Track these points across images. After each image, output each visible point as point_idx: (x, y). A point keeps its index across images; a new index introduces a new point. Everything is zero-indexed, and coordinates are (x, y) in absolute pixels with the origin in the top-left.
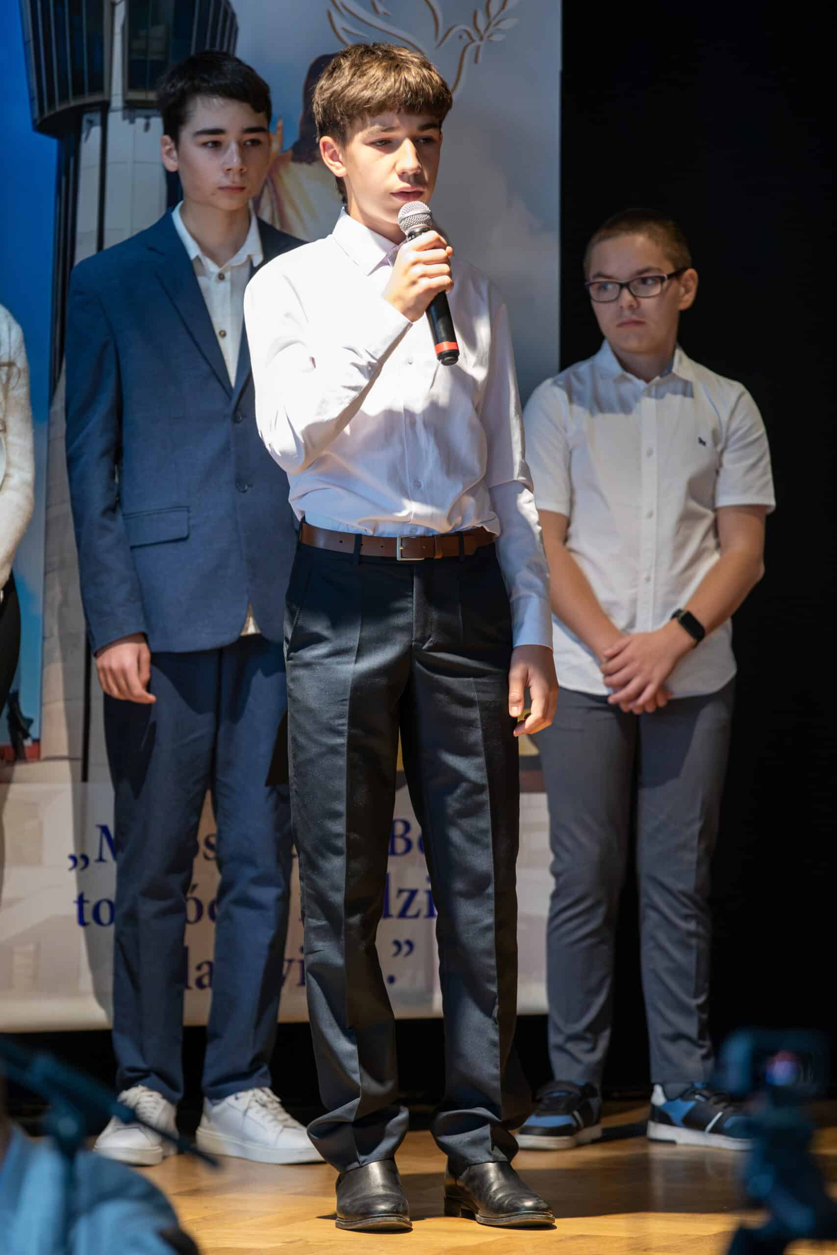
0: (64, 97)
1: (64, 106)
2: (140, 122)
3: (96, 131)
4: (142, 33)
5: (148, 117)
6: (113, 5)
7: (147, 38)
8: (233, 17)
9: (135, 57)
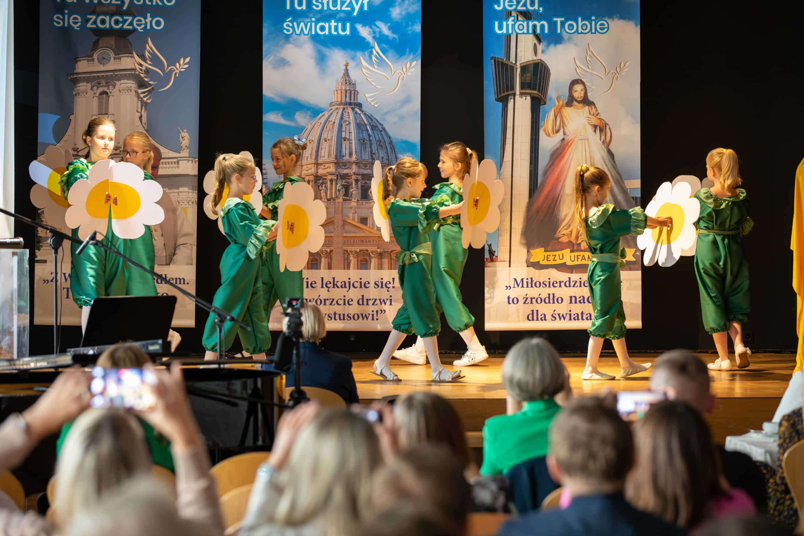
0: (504, 92)
1: (504, 95)
2: (524, 98)
3: (512, 100)
4: (524, 75)
5: (526, 96)
6: (517, 68)
7: (526, 77)
8: (549, 70)
9: (523, 81)
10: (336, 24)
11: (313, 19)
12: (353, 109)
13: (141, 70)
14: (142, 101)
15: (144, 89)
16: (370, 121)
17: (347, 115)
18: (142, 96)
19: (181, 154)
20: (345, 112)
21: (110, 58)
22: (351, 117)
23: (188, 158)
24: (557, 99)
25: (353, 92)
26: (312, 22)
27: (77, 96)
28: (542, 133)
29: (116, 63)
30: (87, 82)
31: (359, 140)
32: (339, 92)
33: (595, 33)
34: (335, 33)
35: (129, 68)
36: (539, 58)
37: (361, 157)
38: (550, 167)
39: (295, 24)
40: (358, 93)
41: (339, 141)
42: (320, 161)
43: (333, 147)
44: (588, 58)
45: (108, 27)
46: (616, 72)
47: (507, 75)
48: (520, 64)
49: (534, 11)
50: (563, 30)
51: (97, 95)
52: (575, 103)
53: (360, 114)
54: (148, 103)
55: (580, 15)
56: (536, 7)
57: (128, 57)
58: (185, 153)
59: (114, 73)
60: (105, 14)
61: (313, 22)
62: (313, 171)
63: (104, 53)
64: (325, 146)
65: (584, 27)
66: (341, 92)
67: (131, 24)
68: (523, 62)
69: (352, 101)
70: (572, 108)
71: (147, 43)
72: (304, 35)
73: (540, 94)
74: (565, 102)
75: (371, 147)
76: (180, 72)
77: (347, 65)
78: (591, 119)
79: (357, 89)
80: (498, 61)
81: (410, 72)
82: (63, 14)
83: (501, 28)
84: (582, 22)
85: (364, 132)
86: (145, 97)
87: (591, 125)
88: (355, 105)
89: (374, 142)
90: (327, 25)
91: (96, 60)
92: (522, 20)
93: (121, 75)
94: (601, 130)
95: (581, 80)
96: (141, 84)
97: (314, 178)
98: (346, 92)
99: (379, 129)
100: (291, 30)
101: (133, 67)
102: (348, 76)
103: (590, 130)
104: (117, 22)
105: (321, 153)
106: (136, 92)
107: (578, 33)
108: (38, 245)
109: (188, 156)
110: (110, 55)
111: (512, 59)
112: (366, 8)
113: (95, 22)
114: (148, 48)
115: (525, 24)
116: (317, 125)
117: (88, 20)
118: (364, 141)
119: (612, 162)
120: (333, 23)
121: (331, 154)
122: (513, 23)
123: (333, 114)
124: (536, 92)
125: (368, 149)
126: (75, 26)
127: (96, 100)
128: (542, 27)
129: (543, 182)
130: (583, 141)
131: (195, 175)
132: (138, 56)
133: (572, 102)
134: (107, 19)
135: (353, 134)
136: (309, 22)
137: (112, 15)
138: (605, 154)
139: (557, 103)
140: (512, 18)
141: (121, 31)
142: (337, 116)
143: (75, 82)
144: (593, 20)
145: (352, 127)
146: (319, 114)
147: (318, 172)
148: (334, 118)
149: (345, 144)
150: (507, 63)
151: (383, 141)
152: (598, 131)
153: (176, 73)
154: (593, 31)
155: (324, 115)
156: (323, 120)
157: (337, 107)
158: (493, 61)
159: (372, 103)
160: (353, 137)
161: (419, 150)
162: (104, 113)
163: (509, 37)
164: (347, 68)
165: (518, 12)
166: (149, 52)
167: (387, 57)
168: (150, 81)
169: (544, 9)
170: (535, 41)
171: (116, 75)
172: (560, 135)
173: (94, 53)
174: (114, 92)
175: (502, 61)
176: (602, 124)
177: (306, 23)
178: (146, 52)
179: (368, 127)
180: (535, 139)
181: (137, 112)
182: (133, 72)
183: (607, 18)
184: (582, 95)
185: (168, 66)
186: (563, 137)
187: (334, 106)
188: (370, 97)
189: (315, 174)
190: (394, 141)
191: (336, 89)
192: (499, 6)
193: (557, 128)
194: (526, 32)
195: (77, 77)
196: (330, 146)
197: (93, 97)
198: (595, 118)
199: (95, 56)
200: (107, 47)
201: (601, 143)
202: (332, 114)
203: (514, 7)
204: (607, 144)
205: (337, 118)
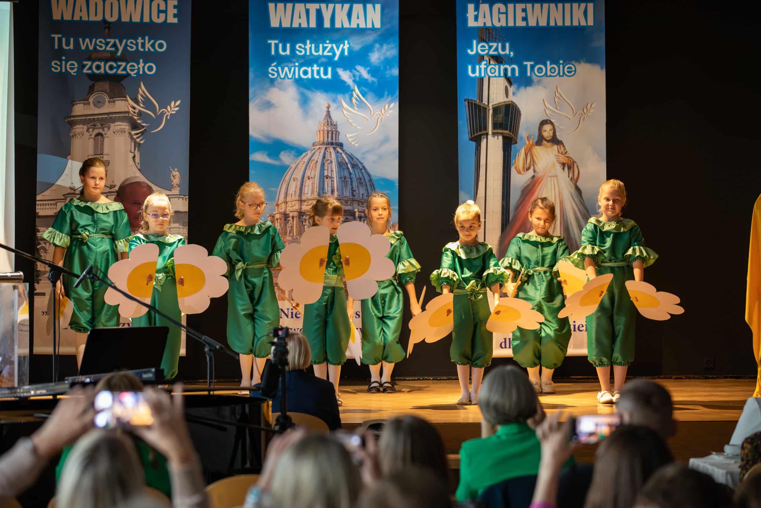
0: (477, 132)
1: (477, 134)
2: (496, 137)
3: (485, 140)
4: (497, 116)
5: (498, 136)
6: (489, 110)
7: (498, 117)
8: (520, 111)
9: (494, 122)
10: (318, 68)
11: (297, 64)
12: (334, 148)
13: (134, 113)
14: (135, 142)
15: (137, 130)
16: (351, 160)
17: (329, 154)
18: (135, 137)
19: (172, 192)
20: (327, 151)
21: (105, 101)
22: (333, 156)
23: (179, 196)
24: (528, 138)
25: (334, 133)
26: (295, 66)
27: (74, 138)
28: (513, 171)
29: (110, 106)
30: (83, 125)
31: (341, 178)
32: (322, 132)
33: (563, 76)
34: (317, 77)
35: (123, 111)
36: (511, 100)
37: (343, 193)
38: (521, 203)
39: (280, 68)
40: (339, 133)
41: (322, 179)
42: (304, 198)
43: (316, 185)
44: (556, 100)
45: (103, 72)
46: (583, 113)
47: (480, 116)
48: (493, 105)
49: (505, 55)
50: (533, 73)
51: (93, 136)
52: (544, 142)
53: (341, 154)
54: (141, 143)
55: (548, 60)
56: (507, 52)
57: (122, 100)
58: (176, 191)
59: (108, 115)
60: (100, 60)
61: (297, 66)
62: (297, 207)
63: (99, 97)
64: (308, 183)
65: (553, 71)
66: (324, 133)
67: (125, 69)
68: (495, 103)
69: (334, 141)
70: (542, 147)
71: (140, 87)
72: (289, 79)
73: (511, 134)
74: (535, 141)
75: (352, 184)
76: (171, 114)
77: (328, 107)
78: (561, 158)
79: (338, 130)
80: (472, 103)
81: (388, 113)
82: (61, 60)
83: (474, 71)
84: (550, 65)
85: (345, 170)
86: (138, 138)
87: (560, 163)
88: (336, 145)
89: (354, 179)
90: (309, 70)
91: (91, 104)
92: (494, 64)
93: (115, 117)
94: (569, 168)
95: (550, 120)
96: (135, 126)
97: (298, 214)
98: (328, 132)
99: (359, 168)
100: (276, 74)
101: (127, 110)
102: (330, 117)
103: (559, 167)
104: (111, 68)
105: (304, 190)
106: (130, 133)
107: (547, 76)
108: (37, 278)
109: (178, 193)
110: (104, 99)
111: (485, 101)
112: (346, 53)
113: (90, 68)
114: (141, 92)
115: (497, 67)
116: (301, 164)
117: (84, 66)
118: (345, 179)
119: (580, 198)
120: (315, 68)
121: (314, 192)
122: (485, 66)
123: (316, 153)
124: (507, 132)
125: (349, 187)
126: (72, 72)
127: (91, 141)
128: (513, 70)
129: (515, 217)
130: (552, 178)
131: (185, 212)
132: (131, 99)
133: (542, 141)
134: (102, 64)
135: (335, 172)
136: (293, 66)
137: (106, 61)
138: (573, 190)
139: (527, 143)
140: (484, 63)
141: (115, 75)
142: (319, 155)
143: (72, 124)
144: (561, 64)
145: (334, 166)
146: (302, 154)
147: (301, 209)
148: (317, 157)
149: (327, 182)
150: (480, 104)
151: (362, 178)
152: (566, 169)
153: (167, 116)
154: (561, 74)
155: (307, 154)
156: (306, 159)
157: (319, 147)
158: (466, 103)
159: (353, 143)
160: (335, 175)
161: (397, 188)
162: (99, 153)
163: (481, 80)
164: (328, 110)
165: (490, 56)
166: (142, 96)
167: (366, 99)
168: (143, 123)
169: (515, 54)
170: (507, 84)
171: (112, 117)
172: (530, 173)
173: (90, 97)
174: (109, 134)
175: (475, 103)
176: (570, 162)
177: (290, 67)
178: (139, 95)
179: (349, 166)
180: (507, 176)
181: (131, 152)
182: (127, 115)
183: (574, 61)
184: (551, 134)
185: (159, 110)
186: (533, 174)
187: (316, 145)
188: (350, 137)
189: (298, 210)
190: (374, 178)
191: (318, 130)
192: (472, 51)
193: (528, 166)
194: (497, 75)
195: (73, 120)
196: (313, 183)
197: (89, 139)
198: (563, 156)
199: (91, 100)
200: (102, 91)
201: (569, 180)
202: (314, 153)
203: (486, 52)
204: (575, 181)
205: (320, 157)
